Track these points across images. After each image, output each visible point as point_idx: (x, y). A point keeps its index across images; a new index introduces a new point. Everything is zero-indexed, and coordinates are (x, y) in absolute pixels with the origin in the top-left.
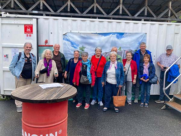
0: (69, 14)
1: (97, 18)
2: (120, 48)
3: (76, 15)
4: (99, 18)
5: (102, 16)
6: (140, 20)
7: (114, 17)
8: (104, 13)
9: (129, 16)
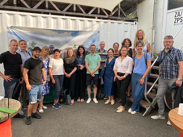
0: (16, 8)
1: (50, 14)
2: (75, 46)
3: (25, 9)
4: (52, 14)
5: (55, 12)
6: (94, 18)
7: (68, 14)
8: (57, 8)
9: (83, 13)
